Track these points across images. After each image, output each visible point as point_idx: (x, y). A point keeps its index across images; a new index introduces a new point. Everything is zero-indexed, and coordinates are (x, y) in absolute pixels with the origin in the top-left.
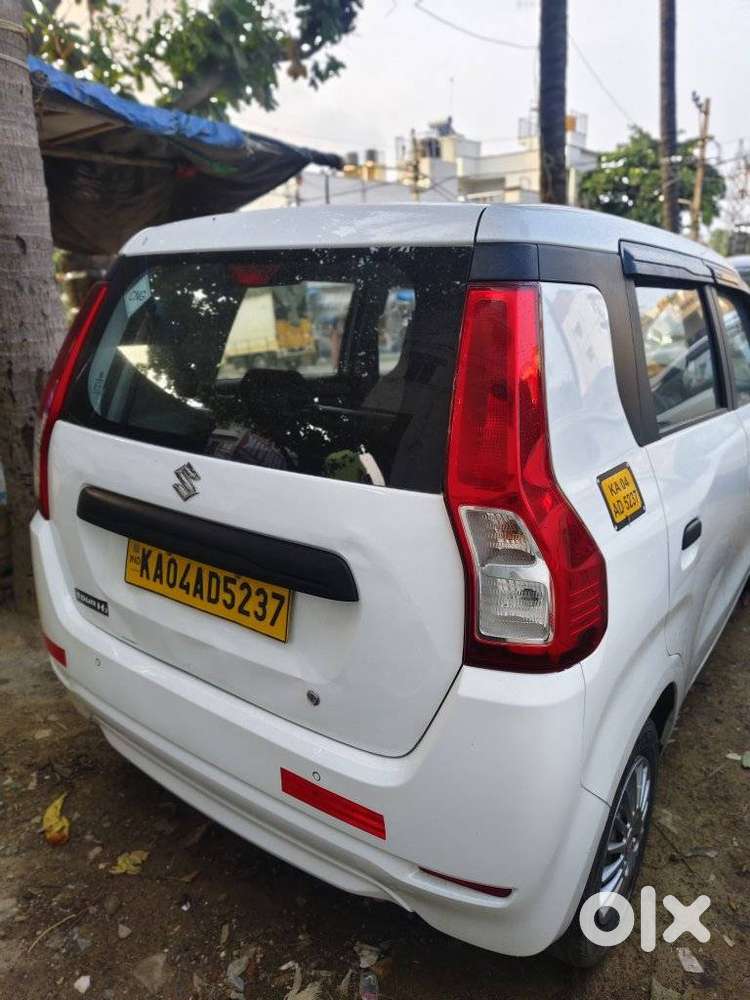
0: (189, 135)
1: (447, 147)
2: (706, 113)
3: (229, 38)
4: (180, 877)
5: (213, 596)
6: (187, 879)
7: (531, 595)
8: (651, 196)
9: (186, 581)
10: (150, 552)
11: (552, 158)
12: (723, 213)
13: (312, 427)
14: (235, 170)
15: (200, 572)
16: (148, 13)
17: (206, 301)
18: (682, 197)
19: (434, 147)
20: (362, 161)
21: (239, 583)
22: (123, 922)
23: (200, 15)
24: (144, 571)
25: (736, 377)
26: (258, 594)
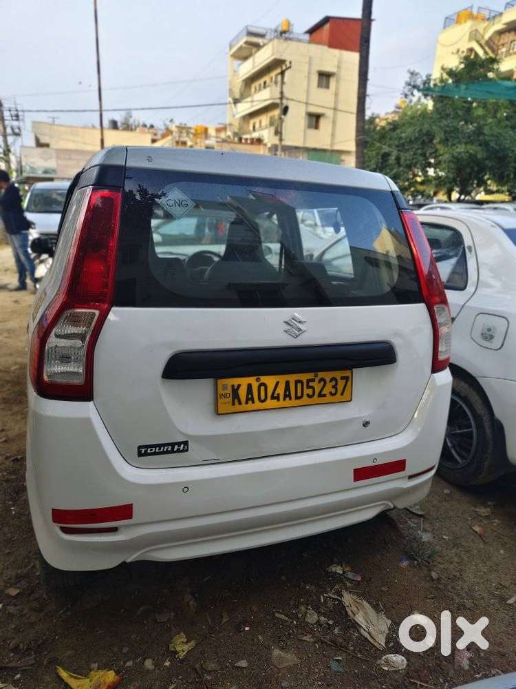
5: (299, 395)
10: (239, 384)
15: (287, 382)
21: (318, 379)
24: (236, 401)
26: (331, 381)
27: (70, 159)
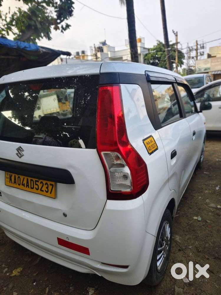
0: (21, 48)
1: (105, 49)
2: (177, 36)
3: (34, 19)
4: (33, 274)
5: (32, 187)
6: (35, 275)
7: (125, 177)
8: (164, 60)
9: (24, 182)
10: (12, 175)
11: (133, 50)
12: (185, 64)
13: (64, 133)
14: (37, 58)
15: (27, 180)
16: (9, 12)
17: (29, 95)
18: (172, 60)
19: (101, 49)
20: (80, 54)
21: (40, 182)
22: (15, 291)
23: (25, 12)
24: (11, 181)
25: (185, 109)
26: (45, 184)
27: (218, 62)
